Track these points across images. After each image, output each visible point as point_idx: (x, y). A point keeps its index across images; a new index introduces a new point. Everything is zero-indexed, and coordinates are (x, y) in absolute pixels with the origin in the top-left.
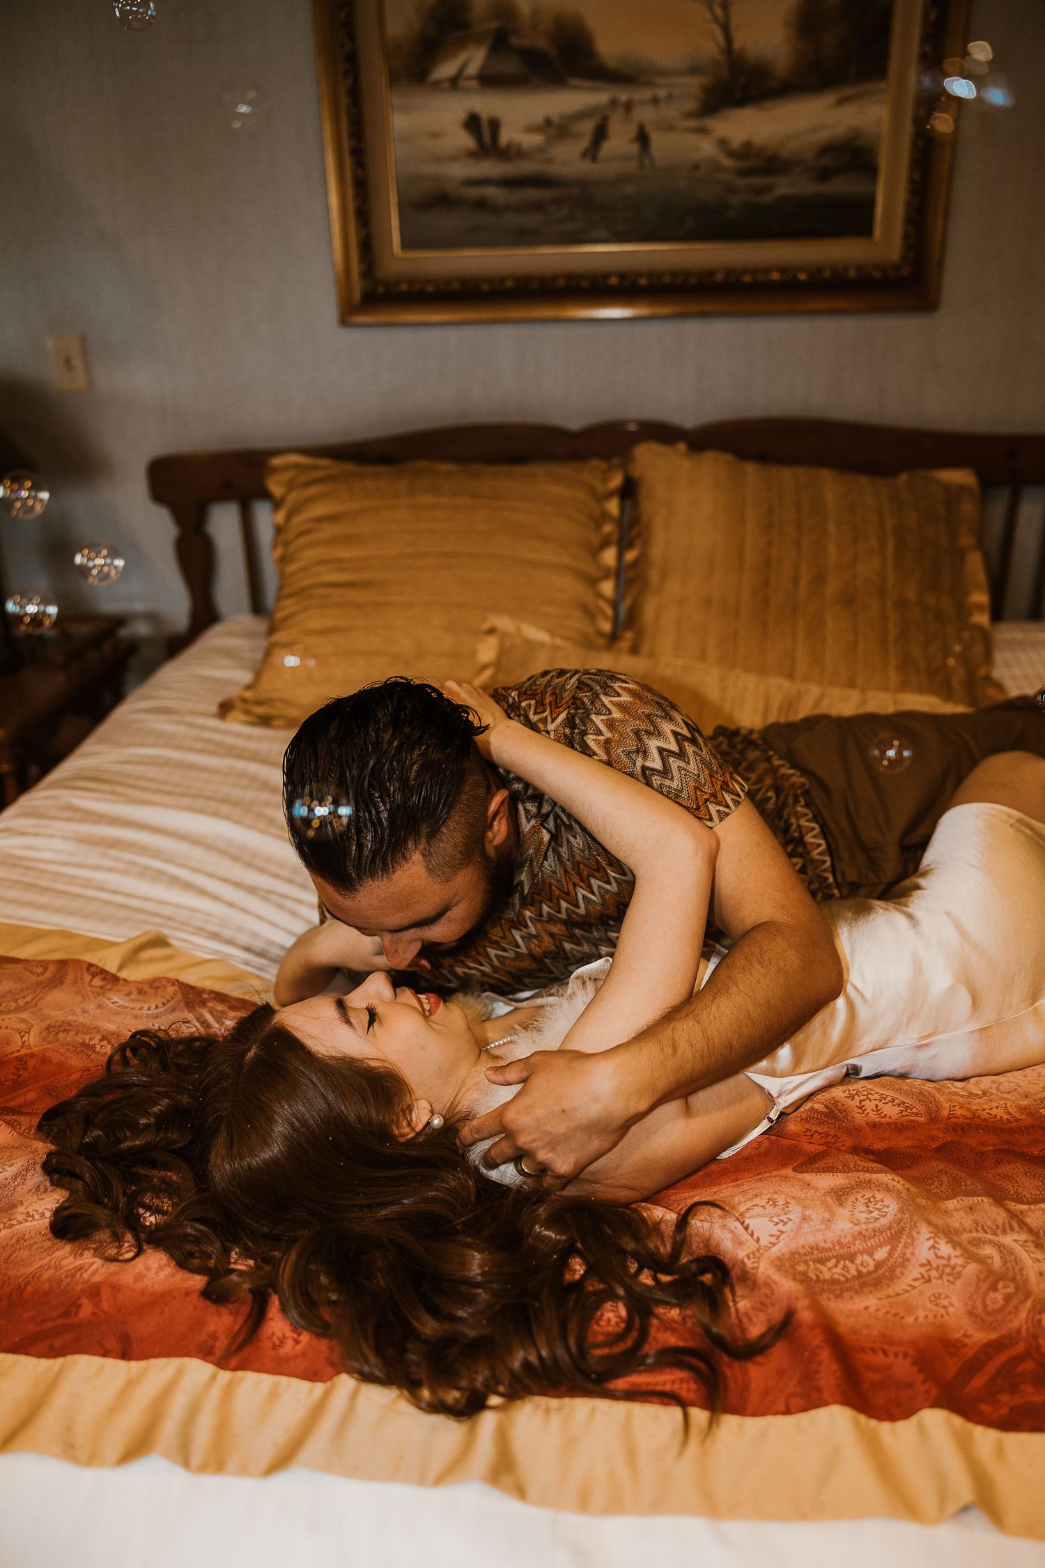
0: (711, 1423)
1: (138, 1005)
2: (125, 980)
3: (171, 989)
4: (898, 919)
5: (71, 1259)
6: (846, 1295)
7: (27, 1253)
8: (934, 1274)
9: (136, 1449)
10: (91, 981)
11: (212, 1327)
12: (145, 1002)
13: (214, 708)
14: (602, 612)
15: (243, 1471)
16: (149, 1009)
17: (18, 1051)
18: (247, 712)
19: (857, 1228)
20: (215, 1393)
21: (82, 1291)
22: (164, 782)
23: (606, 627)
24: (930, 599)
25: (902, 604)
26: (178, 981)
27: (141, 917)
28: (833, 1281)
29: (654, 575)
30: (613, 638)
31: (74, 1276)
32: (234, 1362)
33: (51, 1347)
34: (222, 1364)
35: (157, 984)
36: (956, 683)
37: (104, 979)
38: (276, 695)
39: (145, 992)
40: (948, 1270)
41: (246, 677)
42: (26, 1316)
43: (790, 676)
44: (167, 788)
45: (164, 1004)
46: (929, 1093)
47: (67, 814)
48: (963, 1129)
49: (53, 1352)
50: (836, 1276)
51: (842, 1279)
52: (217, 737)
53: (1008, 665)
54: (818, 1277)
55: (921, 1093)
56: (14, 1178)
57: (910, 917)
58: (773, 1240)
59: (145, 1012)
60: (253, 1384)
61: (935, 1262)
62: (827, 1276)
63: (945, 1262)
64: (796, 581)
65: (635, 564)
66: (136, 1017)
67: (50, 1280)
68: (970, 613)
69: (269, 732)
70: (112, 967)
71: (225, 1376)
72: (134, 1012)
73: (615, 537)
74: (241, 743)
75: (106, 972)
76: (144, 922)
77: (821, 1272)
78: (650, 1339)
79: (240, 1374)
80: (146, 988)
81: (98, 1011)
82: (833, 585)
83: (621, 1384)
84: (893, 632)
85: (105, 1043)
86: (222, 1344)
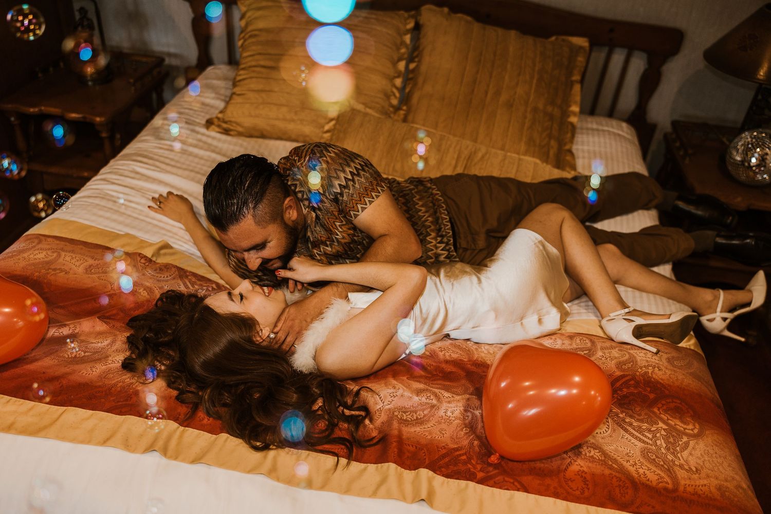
0: (348, 464)
1: (159, 275)
2: (154, 262)
3: (173, 269)
4: (474, 279)
5: (128, 380)
6: (409, 426)
7: (112, 375)
8: (443, 421)
9: (150, 449)
10: (140, 260)
11: (179, 411)
12: (163, 274)
13: (203, 122)
14: (394, 95)
15: (183, 461)
16: (164, 277)
17: (110, 291)
18: (219, 126)
19: (420, 401)
20: (178, 433)
21: (133, 392)
22: (177, 162)
23: (395, 102)
24: (549, 109)
25: (535, 110)
26: (176, 266)
27: (163, 232)
28: (406, 420)
29: (420, 80)
30: (397, 109)
31: (129, 386)
32: (185, 424)
33: (121, 412)
34: (181, 425)
35: (168, 267)
36: (552, 153)
37: (146, 260)
38: (233, 119)
39: (163, 270)
40: (448, 421)
41: (221, 105)
42: (112, 399)
43: (475, 141)
44: (179, 165)
45: (170, 276)
46: (472, 350)
47: (132, 175)
48: (479, 365)
49: (121, 414)
50: (408, 419)
51: (410, 420)
52: (204, 138)
53: (583, 143)
54: (401, 418)
55: (469, 350)
56: (108, 346)
57: (479, 279)
58: (389, 403)
59: (162, 278)
60: (191, 432)
61: (444, 417)
62: (405, 418)
63: (448, 418)
64: (486, 93)
65: (413, 71)
66: (158, 281)
67: (121, 386)
68: (569, 116)
69: (229, 138)
70: (149, 255)
71: (182, 428)
72: (158, 278)
73: (406, 56)
74: (215, 143)
75: (147, 257)
76: (165, 235)
77: (403, 416)
78: (335, 433)
79: (187, 428)
80: (163, 268)
81: (143, 277)
82: (503, 98)
83: (320, 448)
84: (527, 124)
85: (145, 291)
86: (182, 417)
